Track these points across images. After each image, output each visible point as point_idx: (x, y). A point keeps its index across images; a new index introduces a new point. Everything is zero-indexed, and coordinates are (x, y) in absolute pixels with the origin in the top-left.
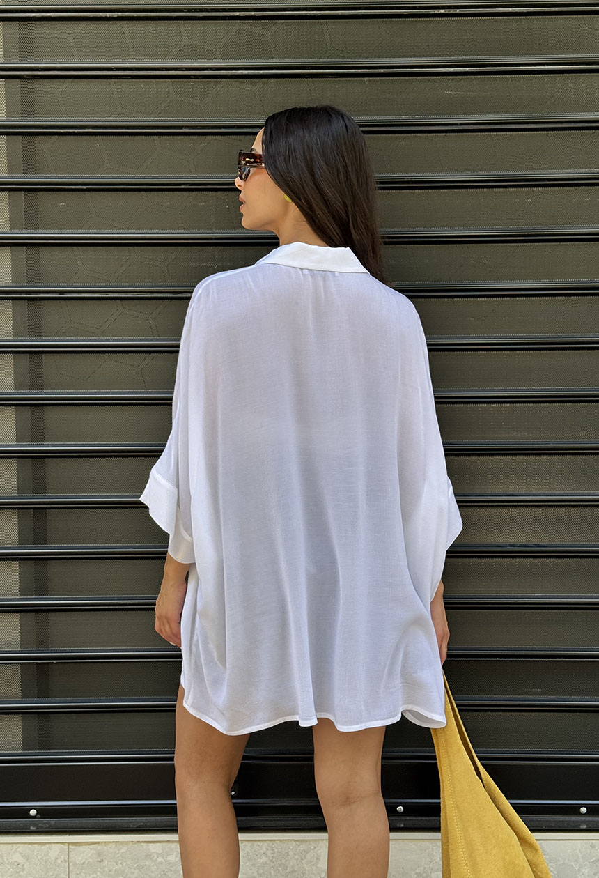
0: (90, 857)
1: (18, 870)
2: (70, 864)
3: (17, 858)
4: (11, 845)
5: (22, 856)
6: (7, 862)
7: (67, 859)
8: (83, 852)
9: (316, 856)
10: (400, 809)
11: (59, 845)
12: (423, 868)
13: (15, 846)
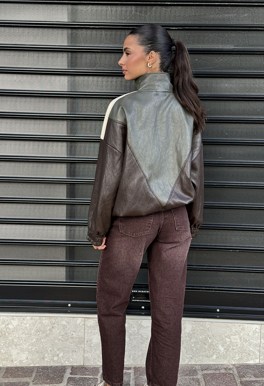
0: (93, 324)
1: (64, 328)
2: (85, 326)
3: (64, 323)
4: (62, 318)
5: (66, 322)
6: (60, 324)
7: (84, 324)
8: (91, 321)
9: (184, 327)
10: (218, 310)
11: (81, 318)
12: (227, 334)
13: (63, 318)
